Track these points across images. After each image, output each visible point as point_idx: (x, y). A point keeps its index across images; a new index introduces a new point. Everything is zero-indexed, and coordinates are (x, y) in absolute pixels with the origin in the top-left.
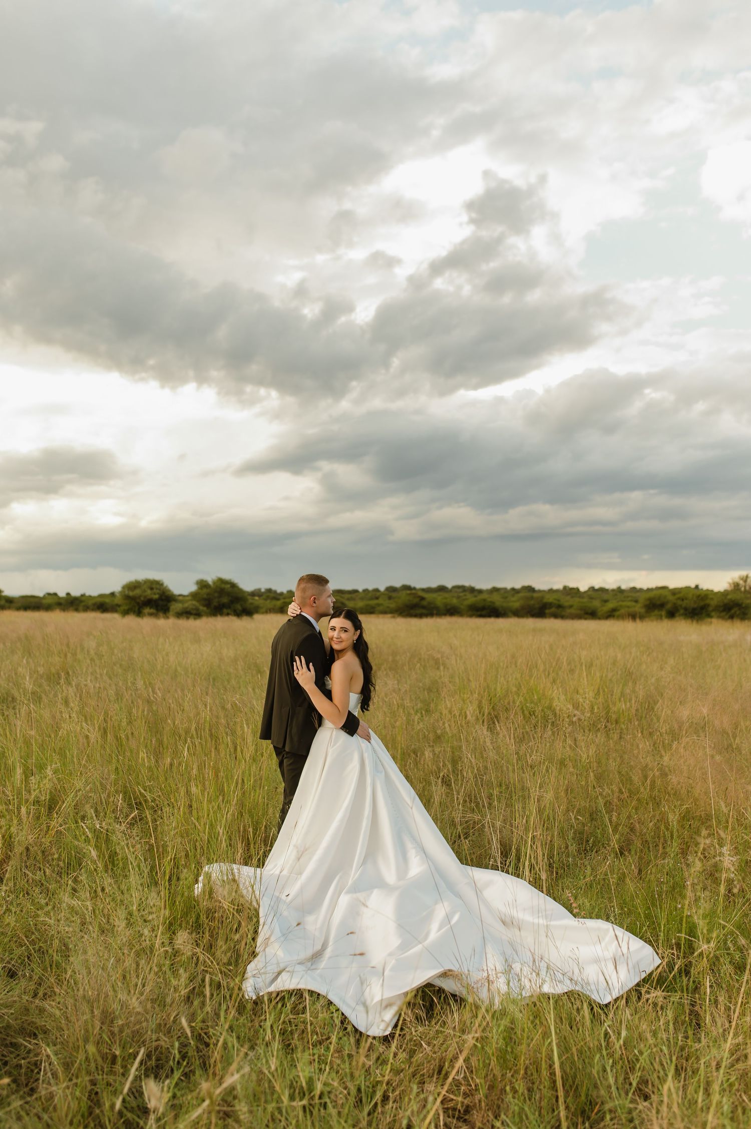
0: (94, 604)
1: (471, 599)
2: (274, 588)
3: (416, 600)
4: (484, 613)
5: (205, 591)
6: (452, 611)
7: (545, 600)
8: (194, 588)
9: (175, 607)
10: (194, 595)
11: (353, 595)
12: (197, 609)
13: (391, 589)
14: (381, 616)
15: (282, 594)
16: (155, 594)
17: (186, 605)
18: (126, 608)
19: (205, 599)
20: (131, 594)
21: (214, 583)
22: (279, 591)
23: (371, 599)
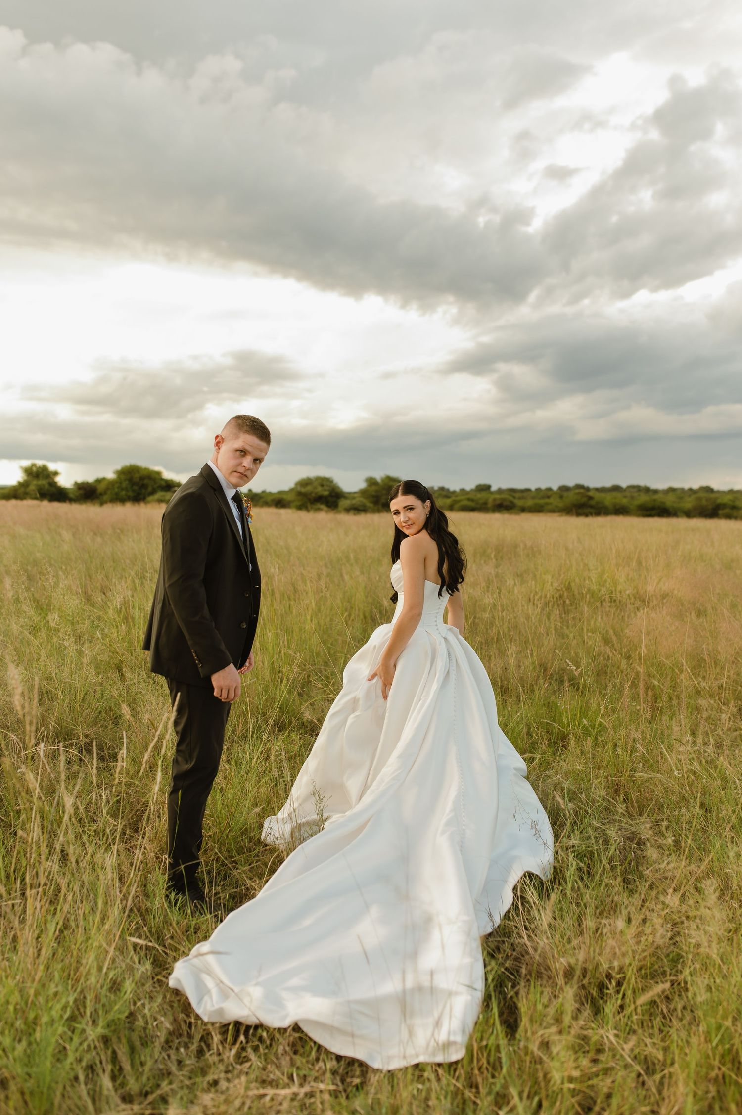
0: (273, 500)
1: (643, 498)
2: (447, 486)
3: (584, 500)
4: (653, 512)
5: (374, 488)
6: (621, 511)
7: (719, 501)
8: (363, 485)
9: (344, 503)
10: (363, 492)
11: (525, 494)
12: (364, 505)
13: (564, 489)
14: (549, 514)
15: (454, 492)
16: (325, 490)
17: (354, 501)
18: (298, 503)
19: (373, 496)
20: (303, 490)
21: (383, 480)
22: (452, 489)
23: (543, 497)
